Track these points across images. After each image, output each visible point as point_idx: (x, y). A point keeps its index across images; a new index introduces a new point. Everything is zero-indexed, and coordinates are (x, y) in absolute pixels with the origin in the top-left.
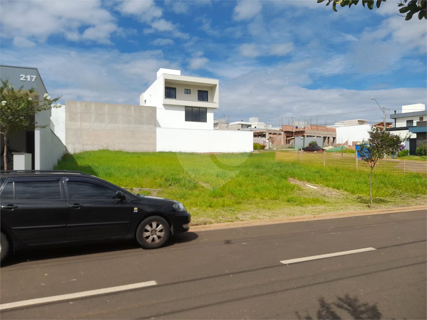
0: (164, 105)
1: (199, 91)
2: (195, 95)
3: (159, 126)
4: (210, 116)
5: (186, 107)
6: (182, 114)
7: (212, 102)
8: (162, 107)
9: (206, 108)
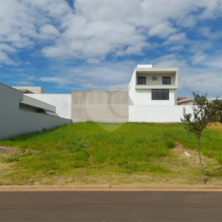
0: (136, 89)
1: (163, 78)
2: (160, 80)
3: (133, 104)
4: (172, 95)
5: (152, 89)
6: (150, 95)
7: (174, 84)
8: (135, 91)
9: (168, 89)
